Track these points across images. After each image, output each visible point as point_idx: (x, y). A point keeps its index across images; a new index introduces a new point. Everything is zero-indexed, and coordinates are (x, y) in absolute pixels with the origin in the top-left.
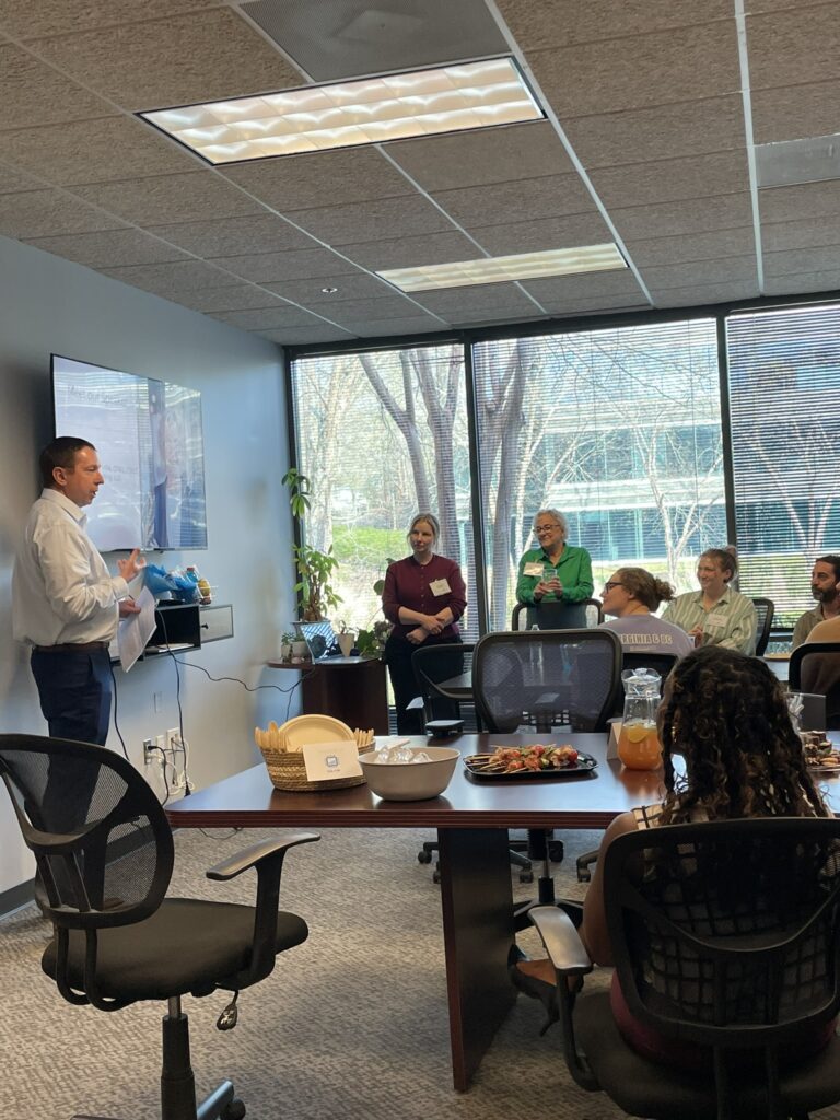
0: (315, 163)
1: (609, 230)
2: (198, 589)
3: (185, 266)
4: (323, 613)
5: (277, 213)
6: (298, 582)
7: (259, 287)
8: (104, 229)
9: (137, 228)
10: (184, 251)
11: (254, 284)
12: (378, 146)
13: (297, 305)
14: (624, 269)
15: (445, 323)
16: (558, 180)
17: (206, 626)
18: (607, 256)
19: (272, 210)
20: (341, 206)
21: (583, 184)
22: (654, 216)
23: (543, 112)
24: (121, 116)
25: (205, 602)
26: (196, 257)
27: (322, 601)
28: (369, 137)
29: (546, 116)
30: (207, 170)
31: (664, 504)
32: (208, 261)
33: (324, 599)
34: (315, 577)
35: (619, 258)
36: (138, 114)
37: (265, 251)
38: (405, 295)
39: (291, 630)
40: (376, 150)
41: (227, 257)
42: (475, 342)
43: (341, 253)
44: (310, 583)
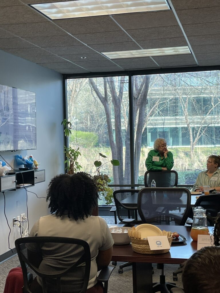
0: (88, 20)
1: (187, 42)
2: (34, 164)
3: (34, 49)
5: (71, 35)
6: (65, 160)
7: (58, 56)
8: (8, 37)
9: (20, 37)
10: (34, 45)
11: (57, 55)
12: (111, 16)
13: (71, 62)
14: (189, 54)
15: (122, 68)
16: (172, 27)
17: (36, 178)
18: (184, 50)
19: (69, 34)
20: (94, 33)
21: (180, 29)
22: (204, 39)
23: (170, 7)
24: (23, 5)
25: (36, 169)
26: (38, 47)
27: (74, 167)
28: (108, 13)
29: (171, 9)
30: (49, 21)
31: (190, 126)
32: (42, 48)
34: (72, 158)
35: (189, 51)
36: (29, 5)
37: (63, 46)
38: (110, 60)
40: (110, 17)
41: (49, 47)
42: (133, 75)
43: (90, 47)
44: (70, 160)
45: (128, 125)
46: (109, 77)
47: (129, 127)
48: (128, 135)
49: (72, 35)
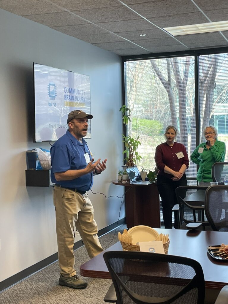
3: (87, 26)
4: (134, 163)
6: (124, 151)
7: (114, 34)
8: (55, 12)
9: (69, 11)
10: (86, 20)
13: (129, 41)
15: (188, 47)
19: (124, 4)
20: (153, 2)
26: (91, 22)
27: (134, 158)
32: (96, 24)
33: (135, 157)
34: (131, 148)
37: (119, 20)
38: (173, 37)
39: (122, 169)
41: (103, 23)
42: (199, 55)
43: (150, 21)
44: (129, 151)
45: (194, 111)
46: (172, 58)
47: (195, 113)
48: (194, 122)
49: (127, 6)
